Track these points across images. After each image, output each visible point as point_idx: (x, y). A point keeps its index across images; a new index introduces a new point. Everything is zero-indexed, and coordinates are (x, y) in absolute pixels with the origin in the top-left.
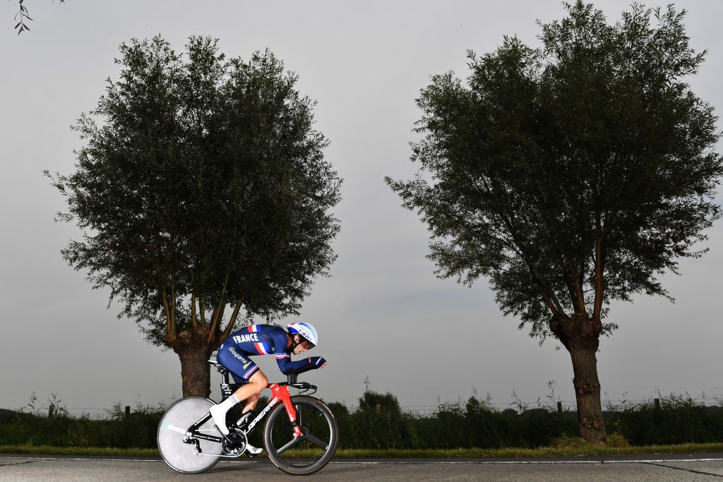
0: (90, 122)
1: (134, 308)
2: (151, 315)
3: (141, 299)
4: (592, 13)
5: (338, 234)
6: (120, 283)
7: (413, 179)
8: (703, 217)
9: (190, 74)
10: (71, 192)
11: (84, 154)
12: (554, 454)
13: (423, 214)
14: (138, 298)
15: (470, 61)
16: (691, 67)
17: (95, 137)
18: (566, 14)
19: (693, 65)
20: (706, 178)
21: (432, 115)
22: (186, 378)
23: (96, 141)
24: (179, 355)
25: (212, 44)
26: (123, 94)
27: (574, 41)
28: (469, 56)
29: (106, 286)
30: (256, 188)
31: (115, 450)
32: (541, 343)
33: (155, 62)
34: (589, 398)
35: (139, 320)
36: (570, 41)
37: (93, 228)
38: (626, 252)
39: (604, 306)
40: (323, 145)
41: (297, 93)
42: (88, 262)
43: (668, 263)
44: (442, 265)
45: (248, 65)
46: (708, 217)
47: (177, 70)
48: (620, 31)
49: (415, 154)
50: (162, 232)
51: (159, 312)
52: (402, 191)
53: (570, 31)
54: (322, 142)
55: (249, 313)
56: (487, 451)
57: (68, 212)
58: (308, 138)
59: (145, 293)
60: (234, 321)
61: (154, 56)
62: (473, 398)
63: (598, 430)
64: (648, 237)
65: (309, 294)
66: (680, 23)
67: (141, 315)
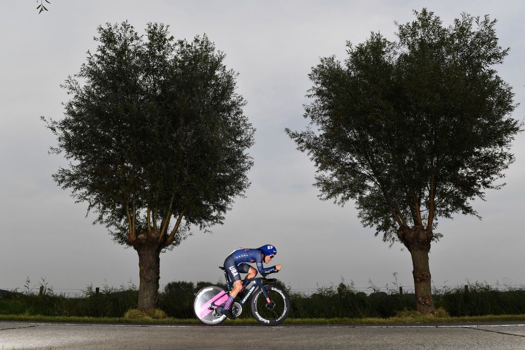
0: (74, 82)
1: (105, 217)
2: (117, 223)
3: (111, 211)
4: (433, 18)
5: (252, 167)
6: (95, 199)
7: (305, 130)
8: (502, 162)
9: (148, 50)
10: (60, 133)
11: (70, 105)
12: (400, 322)
13: (312, 155)
14: (108, 210)
15: (348, 48)
16: (499, 59)
17: (78, 93)
18: (415, 19)
19: (500, 58)
20: (505, 135)
21: (319, 85)
22: (142, 268)
23: (79, 96)
24: (138, 251)
25: (164, 29)
26: (99, 63)
27: (420, 37)
28: (347, 45)
29: (85, 201)
30: (196, 134)
31: (91, 318)
32: (391, 246)
33: (123, 41)
34: (423, 284)
35: (108, 226)
36: (417, 38)
37: (76, 159)
38: (450, 185)
39: (434, 221)
40: (242, 104)
41: (225, 67)
42: (72, 183)
43: (478, 193)
44: (323, 191)
45: (191, 45)
46: (506, 162)
47: (139, 47)
48: (451, 32)
49: (307, 113)
50: (126, 163)
51: (123, 220)
52: (297, 138)
53: (417, 30)
54: (242, 102)
55: (188, 222)
56: (354, 319)
57: (58, 147)
58: (232, 99)
59: (114, 207)
60: (177, 228)
61: (122, 36)
62: (342, 283)
63: (429, 306)
64: (465, 175)
65: (230, 209)
66: (493, 28)
67: (110, 222)
